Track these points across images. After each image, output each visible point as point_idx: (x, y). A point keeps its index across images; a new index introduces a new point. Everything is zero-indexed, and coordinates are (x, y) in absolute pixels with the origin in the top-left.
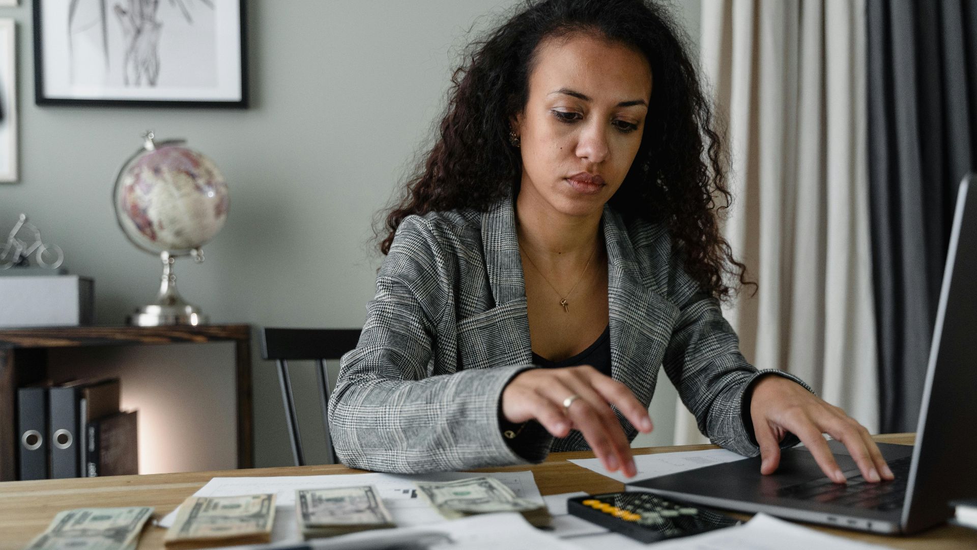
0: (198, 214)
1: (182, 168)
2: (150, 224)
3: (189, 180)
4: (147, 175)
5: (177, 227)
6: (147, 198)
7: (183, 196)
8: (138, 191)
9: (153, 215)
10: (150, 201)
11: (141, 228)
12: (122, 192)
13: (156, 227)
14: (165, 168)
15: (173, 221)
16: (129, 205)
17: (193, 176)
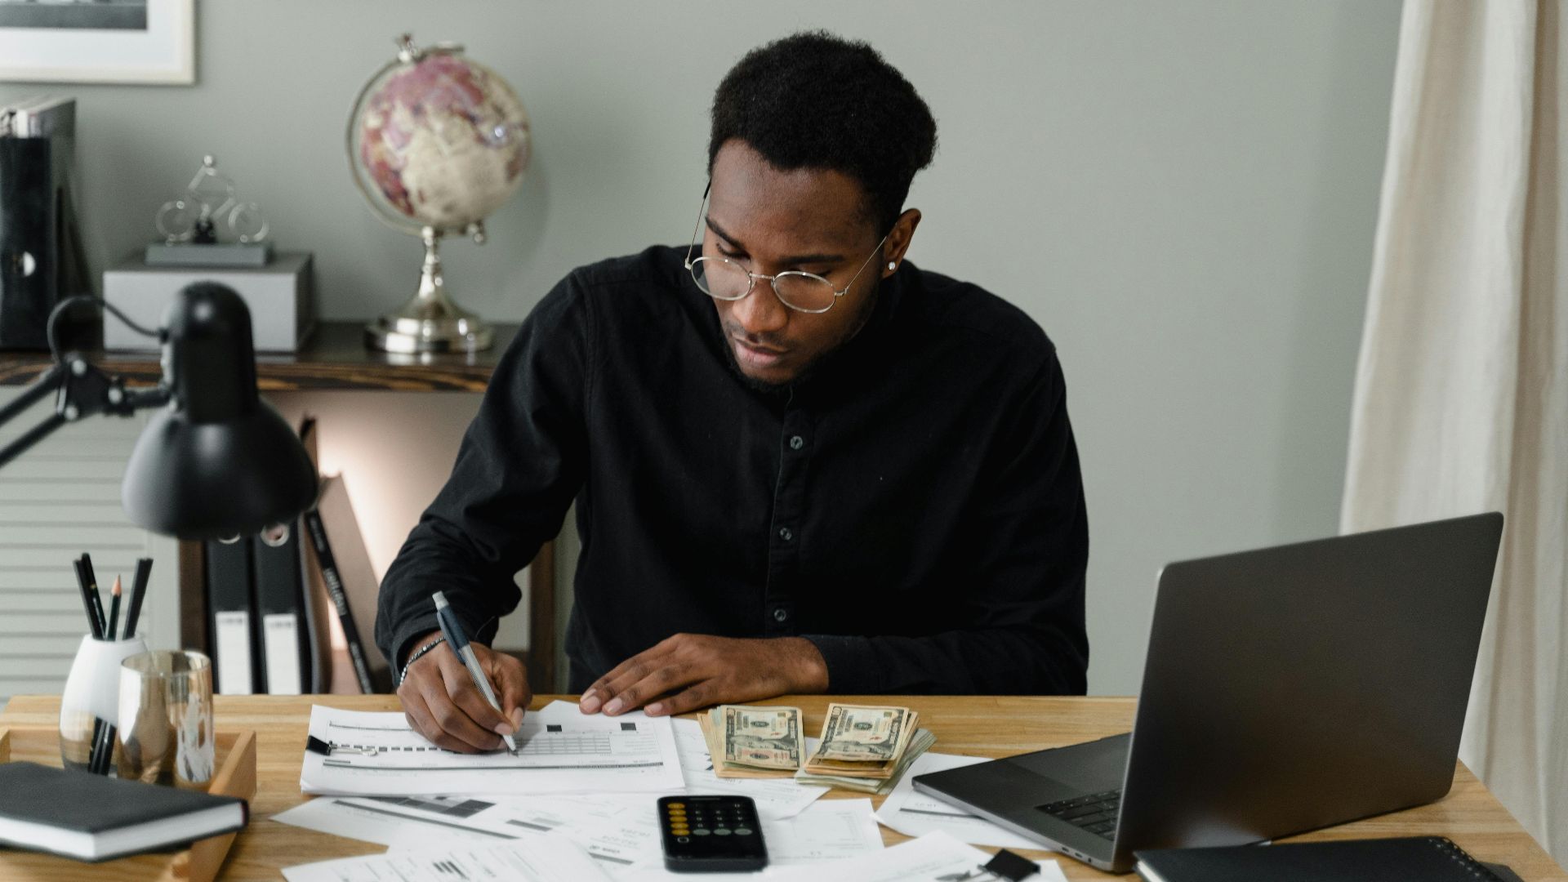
0: (480, 179)
1: (457, 106)
2: (405, 193)
3: (467, 125)
4: (401, 116)
5: (447, 200)
6: (401, 154)
7: (456, 153)
8: (388, 142)
9: (410, 180)
10: (406, 158)
11: (391, 196)
12: (360, 138)
13: (414, 198)
14: (429, 107)
15: (440, 192)
16: (373, 161)
17: (472, 119)
